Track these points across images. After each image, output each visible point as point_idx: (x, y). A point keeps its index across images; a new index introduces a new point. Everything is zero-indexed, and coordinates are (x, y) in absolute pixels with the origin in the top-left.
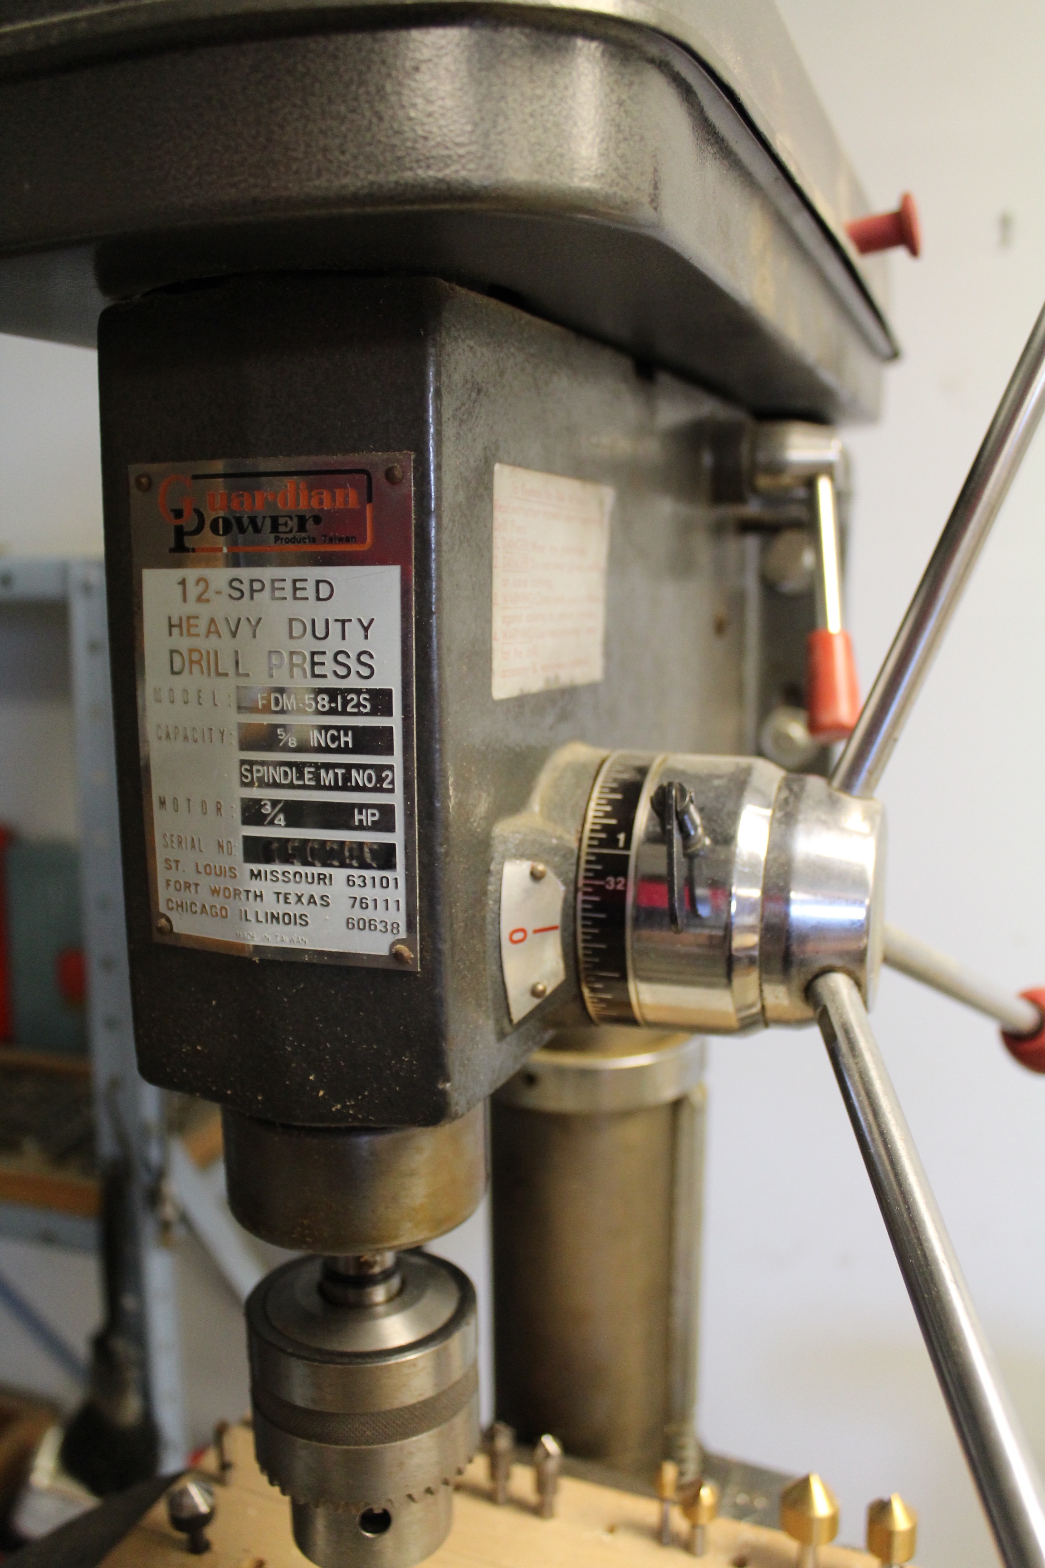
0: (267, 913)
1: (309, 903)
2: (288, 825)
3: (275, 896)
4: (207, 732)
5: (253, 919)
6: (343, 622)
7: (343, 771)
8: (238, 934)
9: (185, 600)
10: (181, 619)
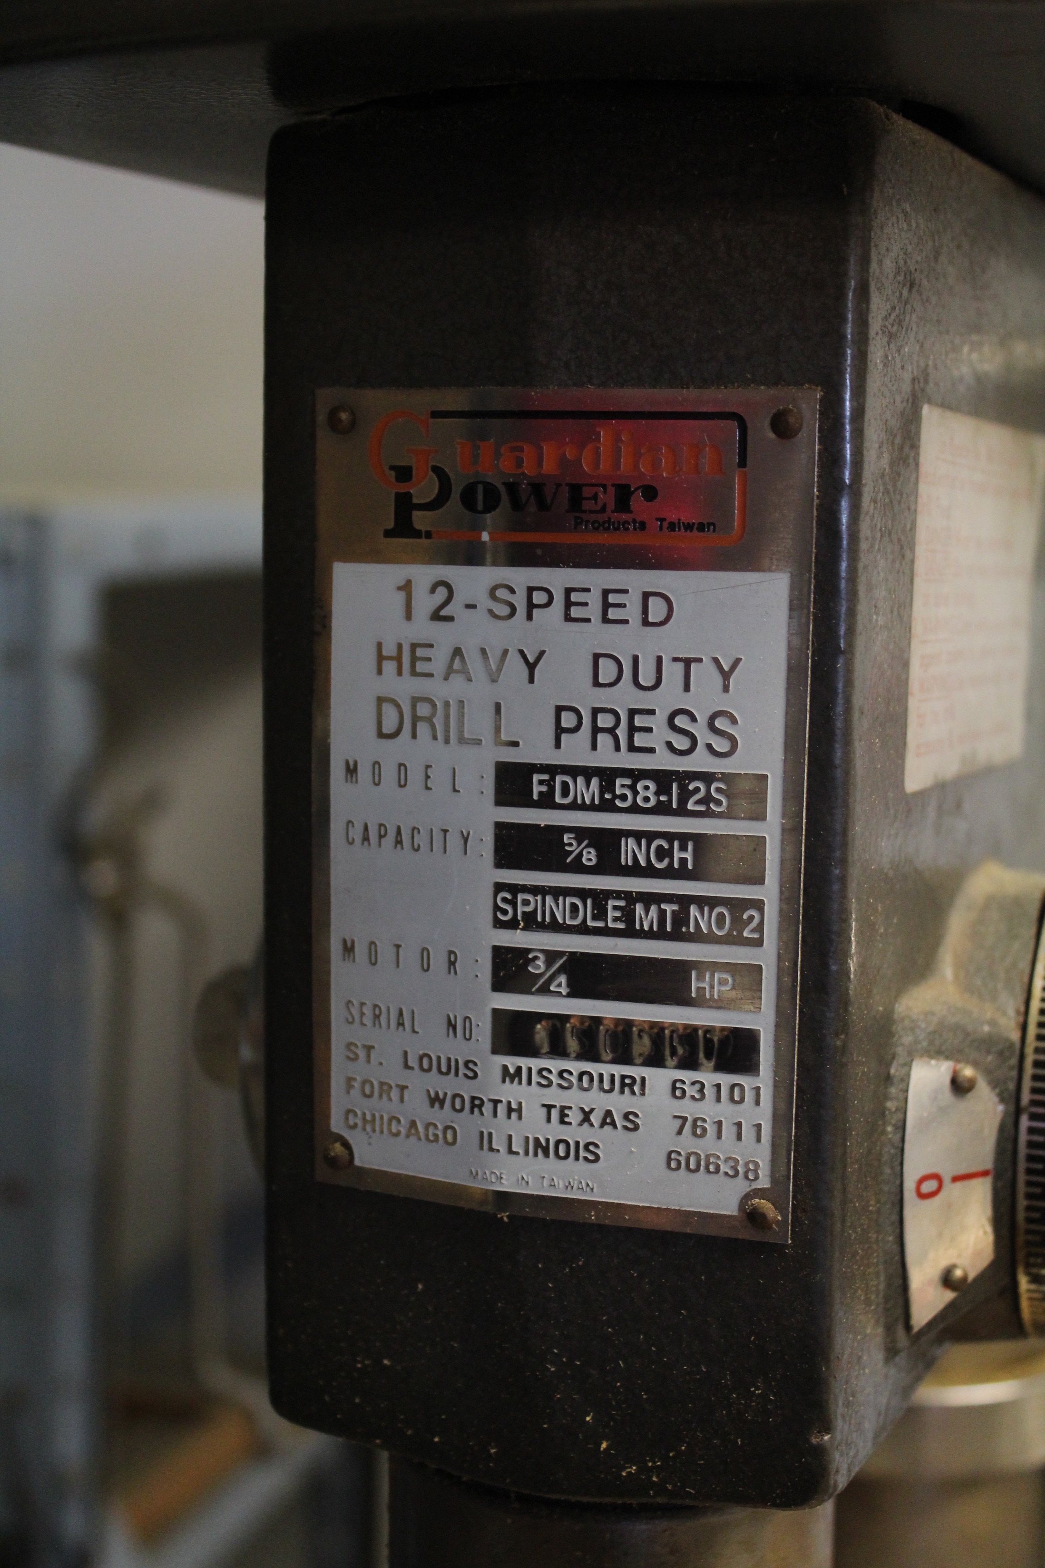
0: (527, 1138)
1: (603, 1124)
2: (574, 993)
3: (544, 1110)
4: (438, 836)
5: (503, 1149)
6: (687, 663)
7: (675, 907)
8: (474, 1172)
9: (409, 616)
10: (400, 647)
